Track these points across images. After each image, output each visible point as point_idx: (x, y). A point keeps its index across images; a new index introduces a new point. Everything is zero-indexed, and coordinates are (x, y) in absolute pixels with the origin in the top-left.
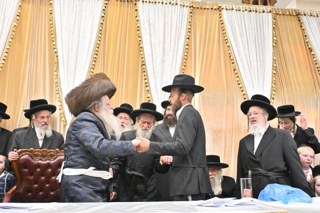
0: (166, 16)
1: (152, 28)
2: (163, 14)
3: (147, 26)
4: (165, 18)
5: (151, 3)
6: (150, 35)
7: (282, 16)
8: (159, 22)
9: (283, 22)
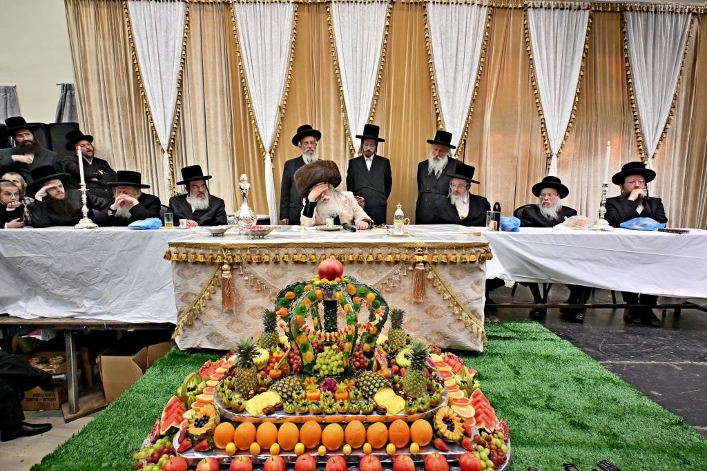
0: (461, 21)
1: (444, 37)
2: (457, 18)
3: (438, 35)
4: (459, 23)
5: (443, 5)
6: (442, 47)
7: (601, 14)
8: (452, 29)
9: (601, 22)
